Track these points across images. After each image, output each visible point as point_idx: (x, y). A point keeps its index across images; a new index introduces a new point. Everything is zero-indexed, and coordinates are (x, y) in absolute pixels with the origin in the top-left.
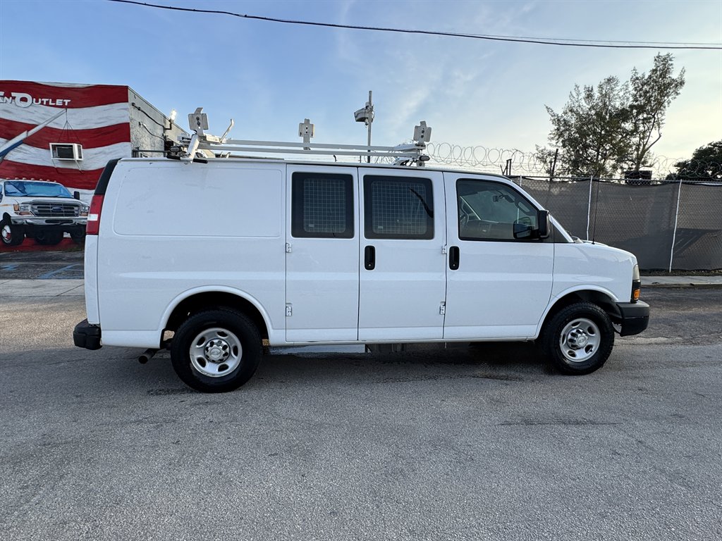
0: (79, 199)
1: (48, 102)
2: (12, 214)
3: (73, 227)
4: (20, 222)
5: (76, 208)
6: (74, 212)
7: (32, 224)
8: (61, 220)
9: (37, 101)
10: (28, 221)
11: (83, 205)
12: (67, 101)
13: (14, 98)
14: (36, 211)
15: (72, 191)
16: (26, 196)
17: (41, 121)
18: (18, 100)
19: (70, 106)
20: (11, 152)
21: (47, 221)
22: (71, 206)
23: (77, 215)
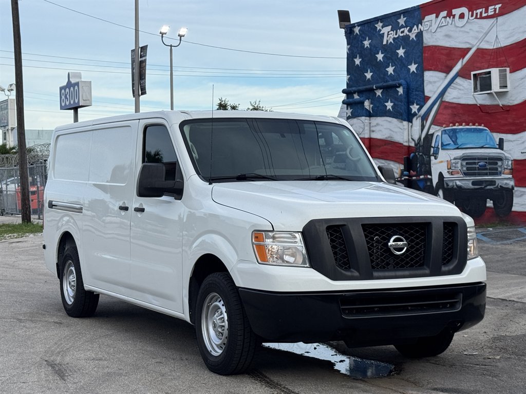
0: (502, 149)
1: (481, 13)
2: (446, 175)
3: (496, 190)
4: (451, 184)
5: (500, 163)
6: (497, 169)
7: (460, 187)
8: (486, 181)
9: (472, 16)
10: (458, 183)
11: (507, 159)
12: (498, 6)
13: (454, 16)
14: (465, 169)
15: (497, 136)
16: (458, 148)
17: (474, 42)
18: (457, 17)
19: (502, 13)
20: (449, 90)
21: (474, 183)
22: (494, 160)
23: (500, 173)
